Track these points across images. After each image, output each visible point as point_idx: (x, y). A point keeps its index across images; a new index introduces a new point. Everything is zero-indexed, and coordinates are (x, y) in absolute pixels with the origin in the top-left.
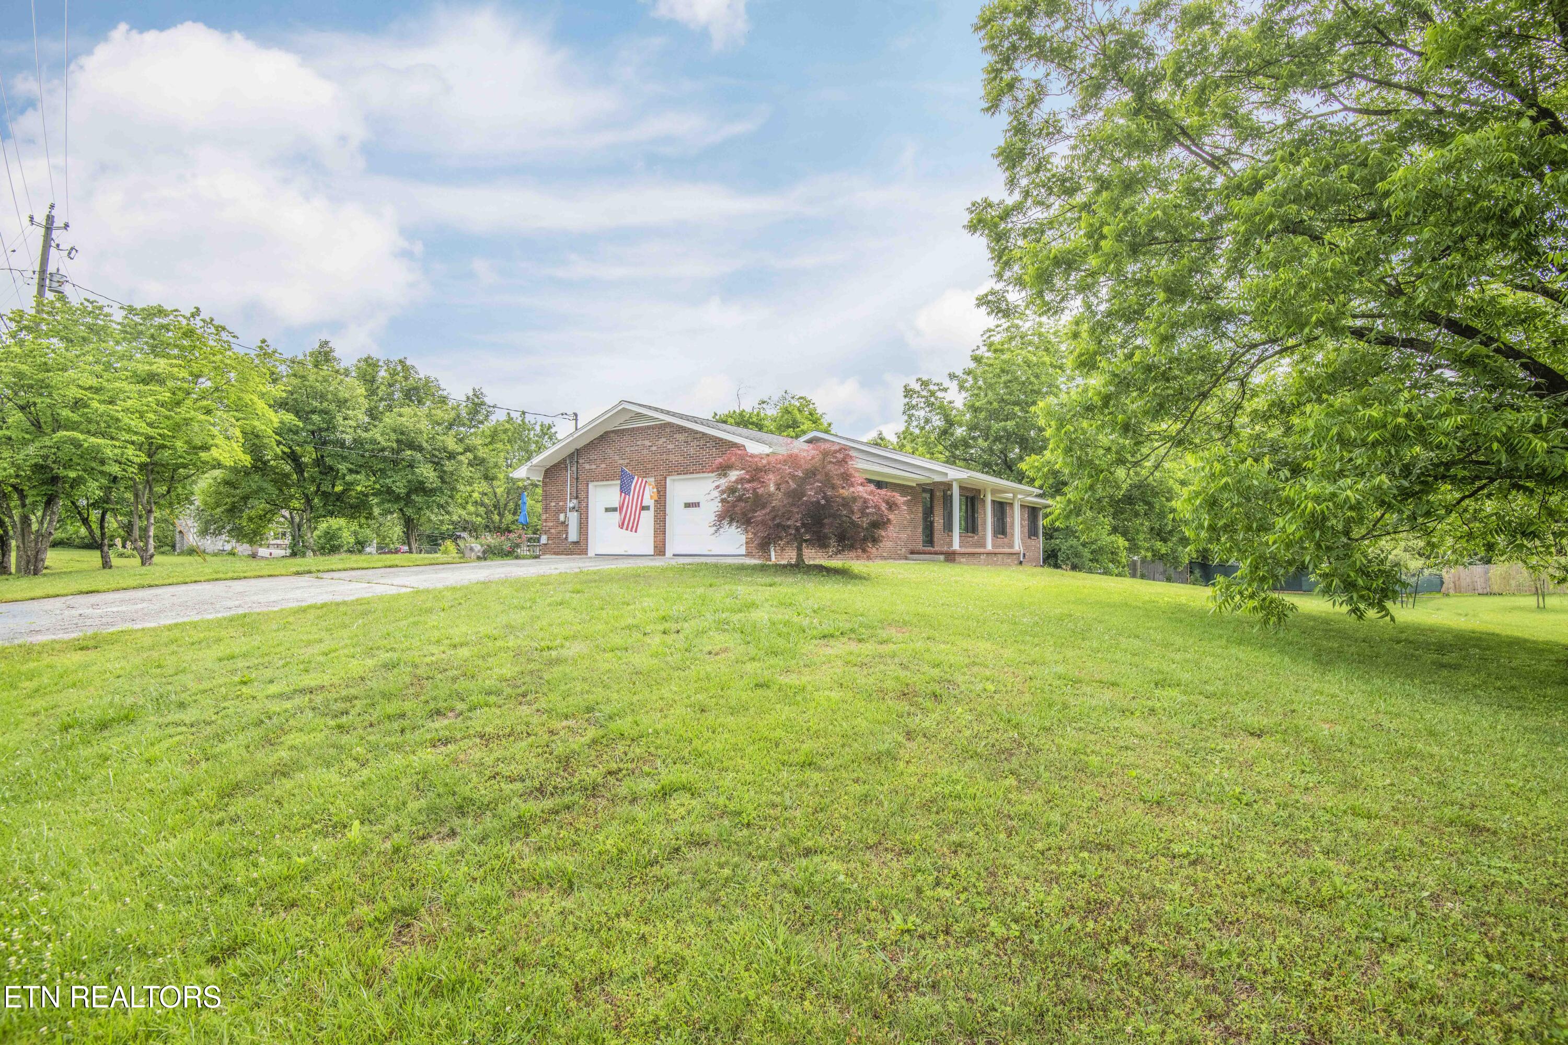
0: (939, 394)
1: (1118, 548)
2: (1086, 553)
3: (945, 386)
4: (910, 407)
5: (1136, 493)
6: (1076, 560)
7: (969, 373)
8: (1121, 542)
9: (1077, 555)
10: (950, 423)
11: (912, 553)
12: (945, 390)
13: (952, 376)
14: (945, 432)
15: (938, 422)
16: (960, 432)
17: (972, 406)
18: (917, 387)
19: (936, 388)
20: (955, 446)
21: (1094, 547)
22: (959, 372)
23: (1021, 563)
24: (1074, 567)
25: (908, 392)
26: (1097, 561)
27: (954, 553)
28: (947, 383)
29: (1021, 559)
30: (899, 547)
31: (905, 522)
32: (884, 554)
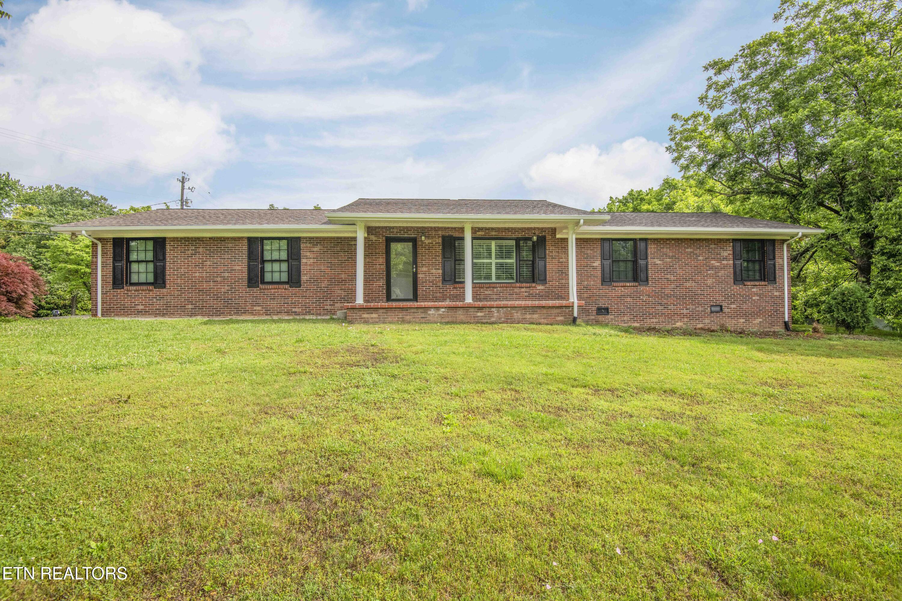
29: (576, 314)
30: (329, 302)
31: (343, 276)
32: (297, 310)
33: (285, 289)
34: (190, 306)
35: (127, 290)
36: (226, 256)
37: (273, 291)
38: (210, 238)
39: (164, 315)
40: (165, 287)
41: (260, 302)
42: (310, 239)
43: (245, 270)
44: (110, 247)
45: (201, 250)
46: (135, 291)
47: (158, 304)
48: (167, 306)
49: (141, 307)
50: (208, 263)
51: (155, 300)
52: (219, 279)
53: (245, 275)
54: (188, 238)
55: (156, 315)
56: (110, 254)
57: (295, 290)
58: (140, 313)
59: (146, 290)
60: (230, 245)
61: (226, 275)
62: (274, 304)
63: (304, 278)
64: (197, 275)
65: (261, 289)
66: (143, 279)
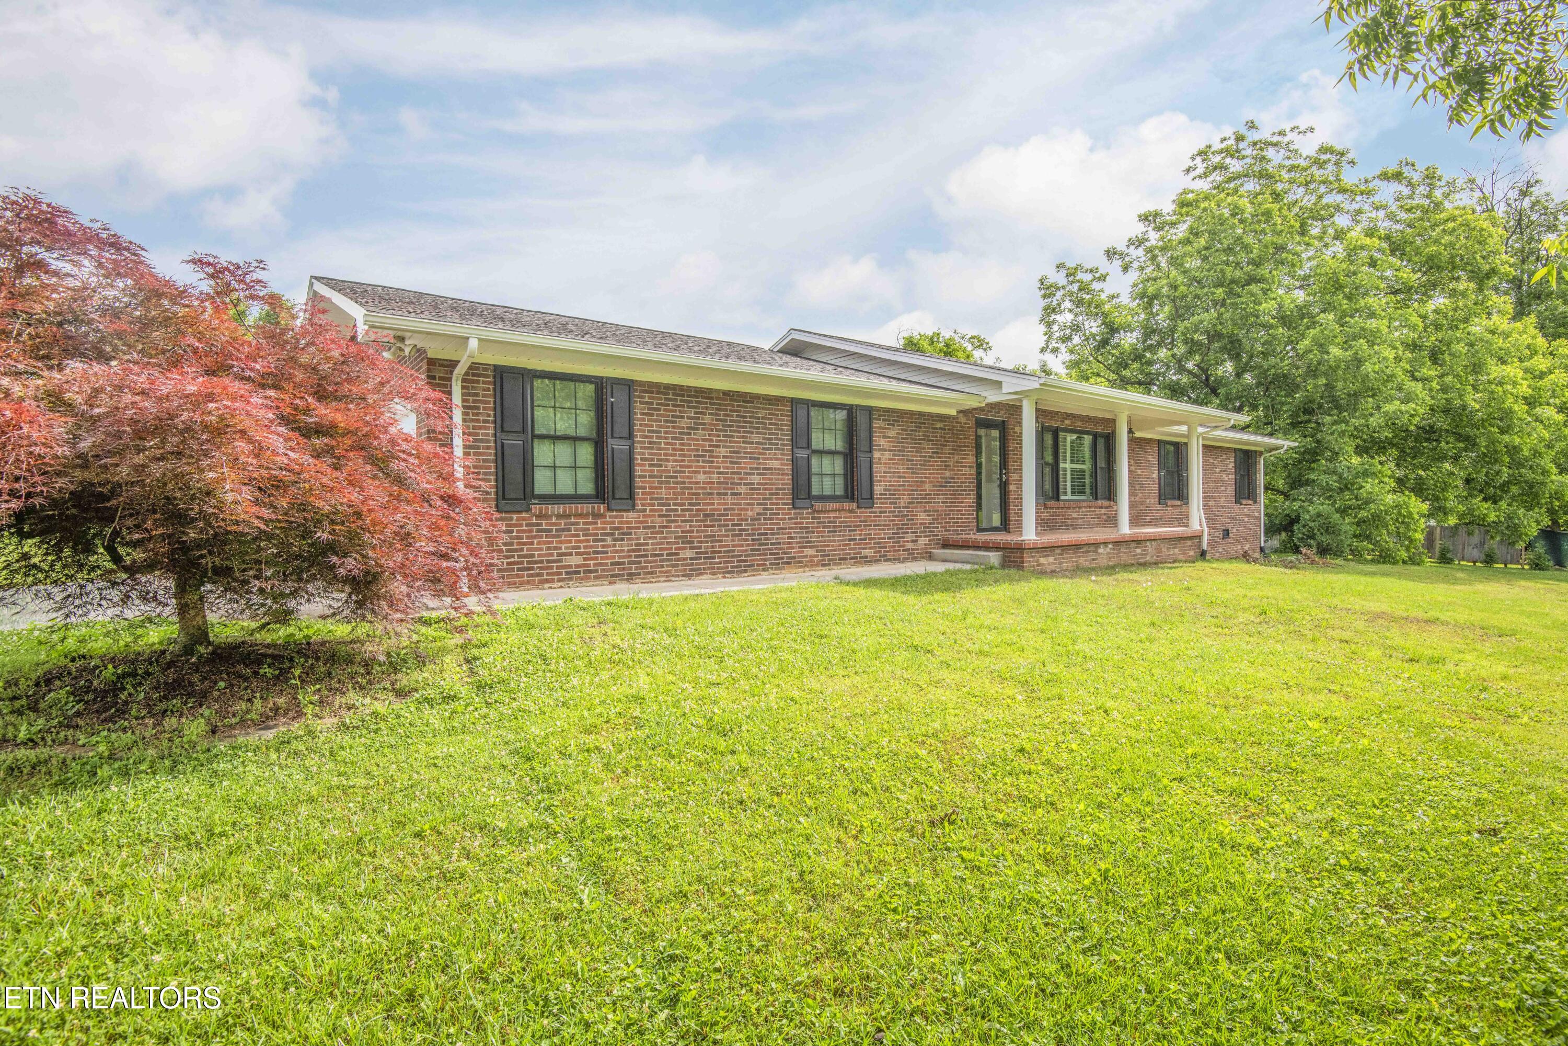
0: (1096, 286)
1: (1410, 515)
2: (1347, 525)
3: (1102, 271)
4: (1050, 310)
5: (1442, 422)
6: (1326, 539)
7: (1138, 242)
8: (1418, 506)
9: (1329, 529)
10: (1113, 329)
11: (946, 545)
12: (1103, 278)
13: (1111, 254)
14: (1105, 342)
15: (1094, 327)
16: (1129, 340)
17: (1143, 295)
18: (1060, 279)
19: (1089, 277)
20: (1123, 364)
21: (1363, 514)
22: (1121, 247)
23: (1203, 554)
24: (1324, 551)
25: (1048, 289)
26: (1368, 538)
27: (1020, 548)
28: (1104, 266)
29: (1205, 547)
30: (910, 536)
31: (927, 486)
32: (865, 553)
33: (851, 511)
34: (688, 553)
35: (539, 517)
36: (755, 438)
37: (832, 515)
38: (727, 394)
39: (630, 578)
40: (633, 508)
41: (814, 537)
42: (886, 412)
43: (788, 469)
44: (485, 389)
45: (707, 419)
46: (559, 516)
47: (619, 549)
48: (639, 553)
49: (575, 560)
50: (723, 451)
51: (609, 541)
52: (743, 489)
53: (788, 480)
54: (681, 387)
55: (613, 578)
56: (487, 412)
57: (864, 513)
58: (573, 575)
59: (587, 515)
60: (762, 413)
61: (756, 479)
62: (834, 542)
63: (878, 489)
64: (701, 477)
65: (815, 511)
66: (565, 485)
